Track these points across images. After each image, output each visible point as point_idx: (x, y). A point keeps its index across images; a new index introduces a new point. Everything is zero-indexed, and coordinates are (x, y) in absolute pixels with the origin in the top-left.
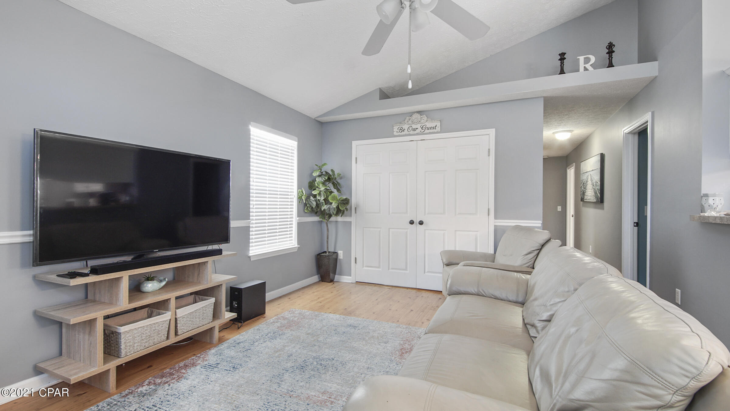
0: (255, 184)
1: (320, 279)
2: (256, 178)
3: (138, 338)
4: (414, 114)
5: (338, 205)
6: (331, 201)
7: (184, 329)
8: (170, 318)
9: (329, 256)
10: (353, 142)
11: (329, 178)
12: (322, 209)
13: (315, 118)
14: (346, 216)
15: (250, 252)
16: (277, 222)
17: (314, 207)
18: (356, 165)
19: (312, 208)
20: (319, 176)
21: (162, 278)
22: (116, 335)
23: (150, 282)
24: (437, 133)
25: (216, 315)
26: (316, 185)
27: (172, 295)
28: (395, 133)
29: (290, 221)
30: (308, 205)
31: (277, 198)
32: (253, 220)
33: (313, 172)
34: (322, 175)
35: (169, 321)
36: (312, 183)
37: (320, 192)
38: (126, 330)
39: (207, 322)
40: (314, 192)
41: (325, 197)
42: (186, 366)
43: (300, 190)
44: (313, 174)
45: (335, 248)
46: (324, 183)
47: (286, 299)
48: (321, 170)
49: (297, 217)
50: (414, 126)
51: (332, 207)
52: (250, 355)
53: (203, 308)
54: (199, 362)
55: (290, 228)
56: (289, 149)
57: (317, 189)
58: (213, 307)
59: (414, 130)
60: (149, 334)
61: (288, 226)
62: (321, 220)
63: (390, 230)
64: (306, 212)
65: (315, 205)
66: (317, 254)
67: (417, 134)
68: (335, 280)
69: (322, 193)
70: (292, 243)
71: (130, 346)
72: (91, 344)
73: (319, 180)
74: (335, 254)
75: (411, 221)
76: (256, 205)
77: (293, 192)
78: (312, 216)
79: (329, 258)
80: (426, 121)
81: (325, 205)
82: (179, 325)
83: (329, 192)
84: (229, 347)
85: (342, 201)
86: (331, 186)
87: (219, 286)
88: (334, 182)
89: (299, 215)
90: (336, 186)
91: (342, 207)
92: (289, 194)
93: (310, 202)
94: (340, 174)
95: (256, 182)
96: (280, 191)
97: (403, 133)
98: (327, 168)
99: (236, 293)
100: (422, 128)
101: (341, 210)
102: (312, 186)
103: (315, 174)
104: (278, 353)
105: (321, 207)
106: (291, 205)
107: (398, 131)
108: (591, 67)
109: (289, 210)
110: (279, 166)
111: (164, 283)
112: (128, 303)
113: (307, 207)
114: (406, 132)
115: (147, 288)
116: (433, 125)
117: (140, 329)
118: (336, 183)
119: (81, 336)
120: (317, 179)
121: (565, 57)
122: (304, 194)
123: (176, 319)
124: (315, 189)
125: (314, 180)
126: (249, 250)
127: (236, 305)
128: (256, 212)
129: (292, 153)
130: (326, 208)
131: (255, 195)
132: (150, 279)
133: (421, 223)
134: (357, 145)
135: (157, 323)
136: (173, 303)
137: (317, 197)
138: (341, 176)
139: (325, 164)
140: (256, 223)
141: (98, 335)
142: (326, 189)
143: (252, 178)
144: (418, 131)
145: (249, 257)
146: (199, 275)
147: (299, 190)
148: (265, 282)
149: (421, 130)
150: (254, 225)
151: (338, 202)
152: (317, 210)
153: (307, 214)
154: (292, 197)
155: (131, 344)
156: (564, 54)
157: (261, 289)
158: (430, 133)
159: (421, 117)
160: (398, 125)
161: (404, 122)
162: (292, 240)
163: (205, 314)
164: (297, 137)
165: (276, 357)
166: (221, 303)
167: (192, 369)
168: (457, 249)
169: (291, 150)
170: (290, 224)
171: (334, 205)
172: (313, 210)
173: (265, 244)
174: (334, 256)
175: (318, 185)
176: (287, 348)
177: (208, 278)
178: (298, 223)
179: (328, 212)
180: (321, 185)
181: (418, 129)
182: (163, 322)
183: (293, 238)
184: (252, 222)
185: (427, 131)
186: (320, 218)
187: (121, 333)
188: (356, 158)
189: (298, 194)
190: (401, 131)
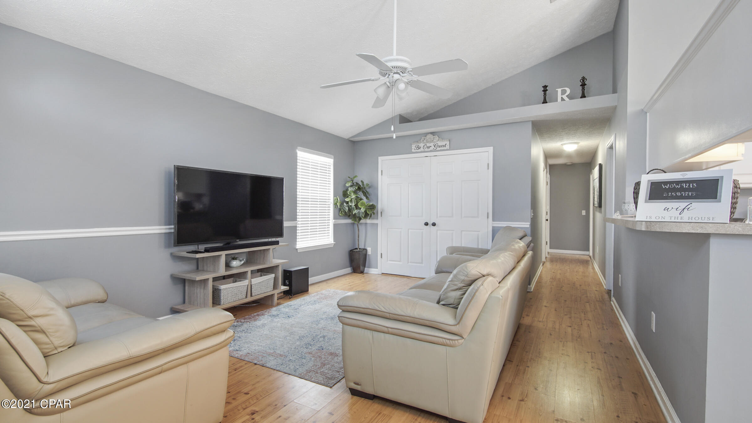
0: (300, 194)
1: (353, 271)
2: (302, 189)
3: (230, 294)
4: (428, 135)
5: (366, 210)
6: (360, 207)
7: (256, 292)
8: (247, 284)
9: (359, 251)
10: (379, 157)
11: (359, 187)
12: (354, 213)
13: (349, 138)
14: (373, 219)
15: (297, 246)
16: (317, 223)
17: (347, 211)
18: (382, 176)
19: (346, 212)
20: (351, 186)
21: (241, 259)
22: (218, 291)
23: (235, 260)
24: (447, 150)
25: (275, 287)
26: (349, 193)
27: (249, 269)
28: (413, 151)
29: (328, 223)
30: (342, 210)
31: (317, 204)
32: (299, 221)
33: (346, 183)
34: (353, 185)
35: (247, 286)
36: (346, 192)
37: (351, 199)
38: (224, 288)
39: (269, 290)
40: (347, 200)
41: (356, 203)
42: (258, 315)
43: (336, 198)
44: (346, 185)
45: (365, 246)
46: (355, 192)
47: (324, 283)
48: (352, 181)
49: (333, 219)
50: (428, 145)
51: (361, 212)
52: (298, 311)
53: (268, 280)
54: (266, 313)
55: (328, 228)
56: (327, 165)
57: (349, 197)
58: (273, 280)
59: (428, 147)
60: (236, 293)
61: (326, 227)
62: (353, 222)
63: (409, 230)
64: (341, 216)
65: (348, 210)
66: (350, 250)
67: (431, 151)
68: (364, 272)
69: (353, 200)
70: (330, 240)
71: (226, 298)
72: (205, 294)
73: (351, 190)
74: (365, 251)
75: (425, 223)
76: (302, 210)
77: (330, 199)
78: (346, 219)
79: (359, 253)
80: (438, 141)
81: (356, 209)
82: (253, 289)
83: (360, 199)
84: (284, 307)
85: (369, 206)
86: (361, 195)
87: (277, 266)
88: (363, 191)
89: (335, 218)
90: (366, 194)
91: (369, 212)
92: (327, 201)
93: (343, 207)
94: (368, 185)
95: (302, 192)
96: (320, 199)
97: (419, 150)
98: (358, 180)
99: (288, 274)
100: (435, 146)
101: (369, 214)
102: (345, 194)
103: (347, 185)
104: (317, 311)
105: (353, 211)
106: (328, 210)
107: (416, 149)
108: (566, 97)
109: (327, 214)
110: (319, 179)
111: (243, 262)
112: (225, 271)
113: (341, 212)
114: (422, 149)
115: (233, 264)
116: (444, 143)
117: (231, 288)
118: (365, 192)
119: (199, 290)
120: (349, 189)
121: (547, 89)
122: (339, 201)
123: (251, 285)
124: (348, 197)
125: (347, 190)
126: (296, 244)
127: (288, 283)
128: (301, 215)
129: (329, 168)
130: (357, 213)
131: (300, 202)
132: (234, 258)
133: (434, 224)
134: (382, 161)
135: (240, 286)
136: (249, 274)
137: (349, 203)
138: (369, 186)
139: (356, 176)
140: (301, 224)
141: (210, 289)
142: (356, 197)
143: (298, 189)
144: (431, 149)
145: (297, 249)
146: (264, 258)
147: (334, 198)
148: (308, 268)
149: (434, 148)
150: (300, 226)
151: (365, 207)
152: (349, 213)
153: (341, 217)
154: (329, 203)
155: (226, 297)
156: (545, 87)
157: (305, 273)
158: (441, 150)
159: (434, 137)
160: (415, 143)
161: (420, 141)
162: (329, 238)
163: (268, 285)
164: (333, 155)
165: (316, 313)
166: (278, 278)
167: (262, 316)
168: (463, 245)
169: (329, 166)
170: (328, 225)
171: (363, 210)
172: (346, 214)
173: (308, 240)
174: (364, 252)
175: (350, 193)
176: (323, 309)
177: (270, 260)
178: (334, 224)
179: (358, 216)
180: (352, 194)
181: (431, 146)
182: (244, 286)
183: (330, 237)
184: (298, 223)
185: (438, 149)
186: (352, 220)
187: (221, 289)
188: (382, 171)
189: (334, 201)
190: (418, 148)
